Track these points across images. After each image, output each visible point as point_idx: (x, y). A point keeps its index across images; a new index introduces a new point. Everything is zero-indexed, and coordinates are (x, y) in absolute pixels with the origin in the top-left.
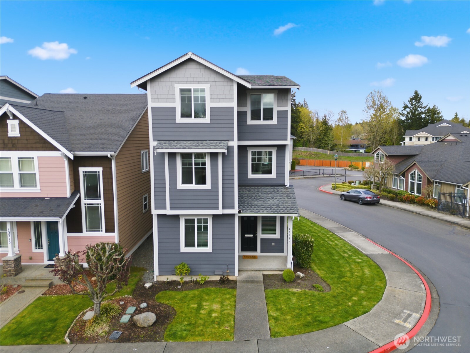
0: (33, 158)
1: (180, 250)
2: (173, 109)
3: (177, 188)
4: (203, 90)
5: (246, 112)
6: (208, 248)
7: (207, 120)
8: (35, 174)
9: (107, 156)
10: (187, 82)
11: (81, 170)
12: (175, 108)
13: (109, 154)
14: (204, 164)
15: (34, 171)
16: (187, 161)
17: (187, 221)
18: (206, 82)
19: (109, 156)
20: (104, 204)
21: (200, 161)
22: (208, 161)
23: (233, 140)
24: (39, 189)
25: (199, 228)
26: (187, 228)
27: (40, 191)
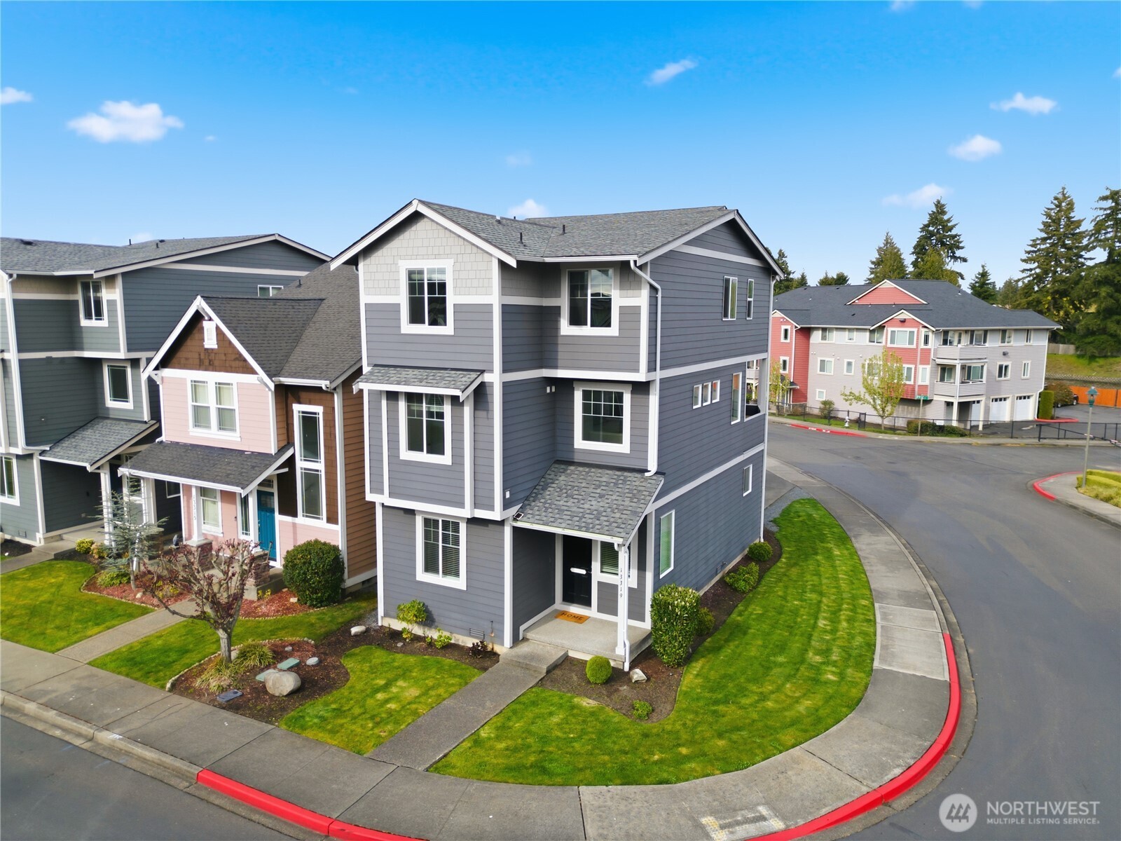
0: (232, 384)
1: (415, 575)
2: (396, 307)
3: (399, 457)
4: (442, 271)
5: (559, 308)
6: (459, 580)
7: (448, 329)
8: (233, 410)
9: (321, 387)
10: (416, 257)
11: (297, 408)
12: (398, 305)
13: (324, 384)
14: (441, 415)
15: (233, 406)
16: (415, 407)
17: (427, 522)
18: (447, 256)
19: (324, 388)
20: (326, 472)
21: (435, 408)
22: (447, 409)
23: (491, 371)
24: (239, 436)
25: (446, 539)
26: (427, 535)
27: (239, 439)
